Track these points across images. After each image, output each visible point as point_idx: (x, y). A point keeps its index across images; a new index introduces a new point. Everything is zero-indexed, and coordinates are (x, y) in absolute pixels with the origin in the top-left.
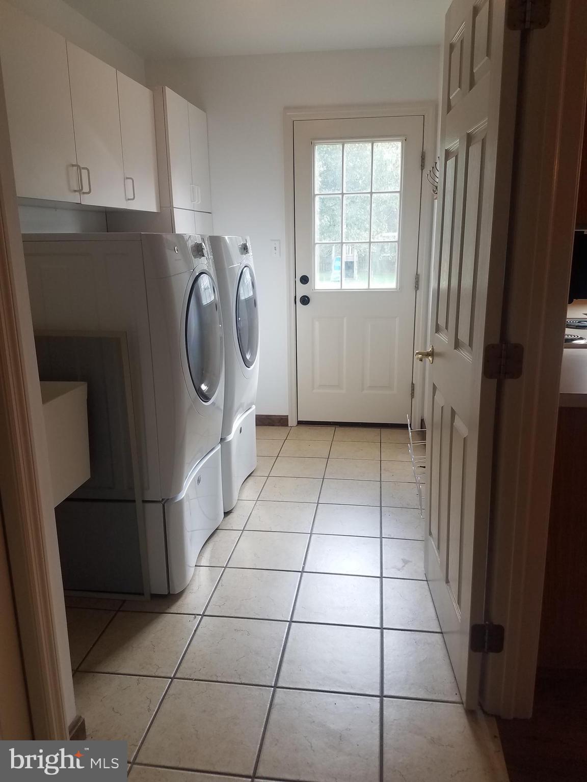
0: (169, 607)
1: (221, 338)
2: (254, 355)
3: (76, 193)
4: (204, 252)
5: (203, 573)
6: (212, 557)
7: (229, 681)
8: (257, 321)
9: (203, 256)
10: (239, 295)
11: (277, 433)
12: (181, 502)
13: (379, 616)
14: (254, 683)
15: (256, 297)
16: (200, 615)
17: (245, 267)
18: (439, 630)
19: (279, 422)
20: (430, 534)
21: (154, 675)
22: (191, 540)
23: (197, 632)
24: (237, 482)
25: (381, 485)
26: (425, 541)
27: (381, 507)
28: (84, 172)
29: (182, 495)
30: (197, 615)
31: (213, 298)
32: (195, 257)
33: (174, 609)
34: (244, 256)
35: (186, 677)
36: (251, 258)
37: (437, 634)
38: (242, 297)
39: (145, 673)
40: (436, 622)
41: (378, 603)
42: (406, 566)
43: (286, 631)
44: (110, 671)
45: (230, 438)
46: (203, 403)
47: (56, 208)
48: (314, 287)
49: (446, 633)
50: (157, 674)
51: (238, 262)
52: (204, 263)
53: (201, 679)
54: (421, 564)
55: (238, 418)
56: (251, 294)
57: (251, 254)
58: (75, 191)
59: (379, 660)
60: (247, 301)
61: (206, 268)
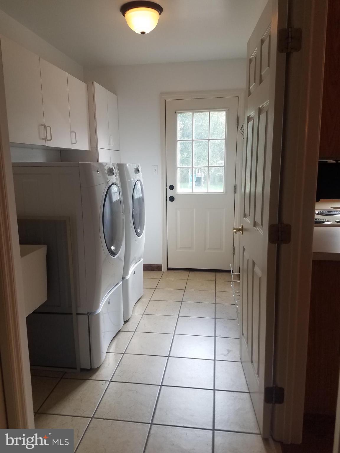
0: (91, 376)
1: (123, 220)
2: (142, 230)
3: (44, 140)
4: (114, 172)
5: (111, 357)
6: (116, 347)
7: (124, 420)
8: (144, 210)
9: (114, 175)
10: (134, 196)
11: (155, 275)
12: (99, 314)
13: (213, 383)
14: (139, 421)
15: (143, 197)
16: (109, 381)
17: (138, 180)
18: (247, 391)
19: (157, 268)
20: (243, 334)
21: (81, 416)
22: (104, 337)
23: (107, 391)
24: (132, 303)
25: (215, 306)
26: (240, 338)
27: (215, 318)
28: (48, 129)
29: (99, 310)
30: (107, 381)
31: (119, 198)
32: (109, 175)
33: (94, 377)
34: (137, 175)
35: (100, 417)
36: (141, 175)
37: (246, 394)
38: (136, 197)
39: (76, 415)
40: (246, 386)
41: (213, 375)
42: (229, 353)
43: (158, 391)
44: (56, 413)
45: (128, 277)
46: (112, 257)
47: (32, 149)
48: (177, 192)
49: (252, 393)
50: (83, 415)
51: (133, 177)
52: (114, 178)
53: (108, 418)
54: (238, 353)
55: (132, 266)
56: (141, 195)
57: (141, 173)
58: (43, 139)
59: (212, 409)
60: (139, 199)
61: (115, 181)
